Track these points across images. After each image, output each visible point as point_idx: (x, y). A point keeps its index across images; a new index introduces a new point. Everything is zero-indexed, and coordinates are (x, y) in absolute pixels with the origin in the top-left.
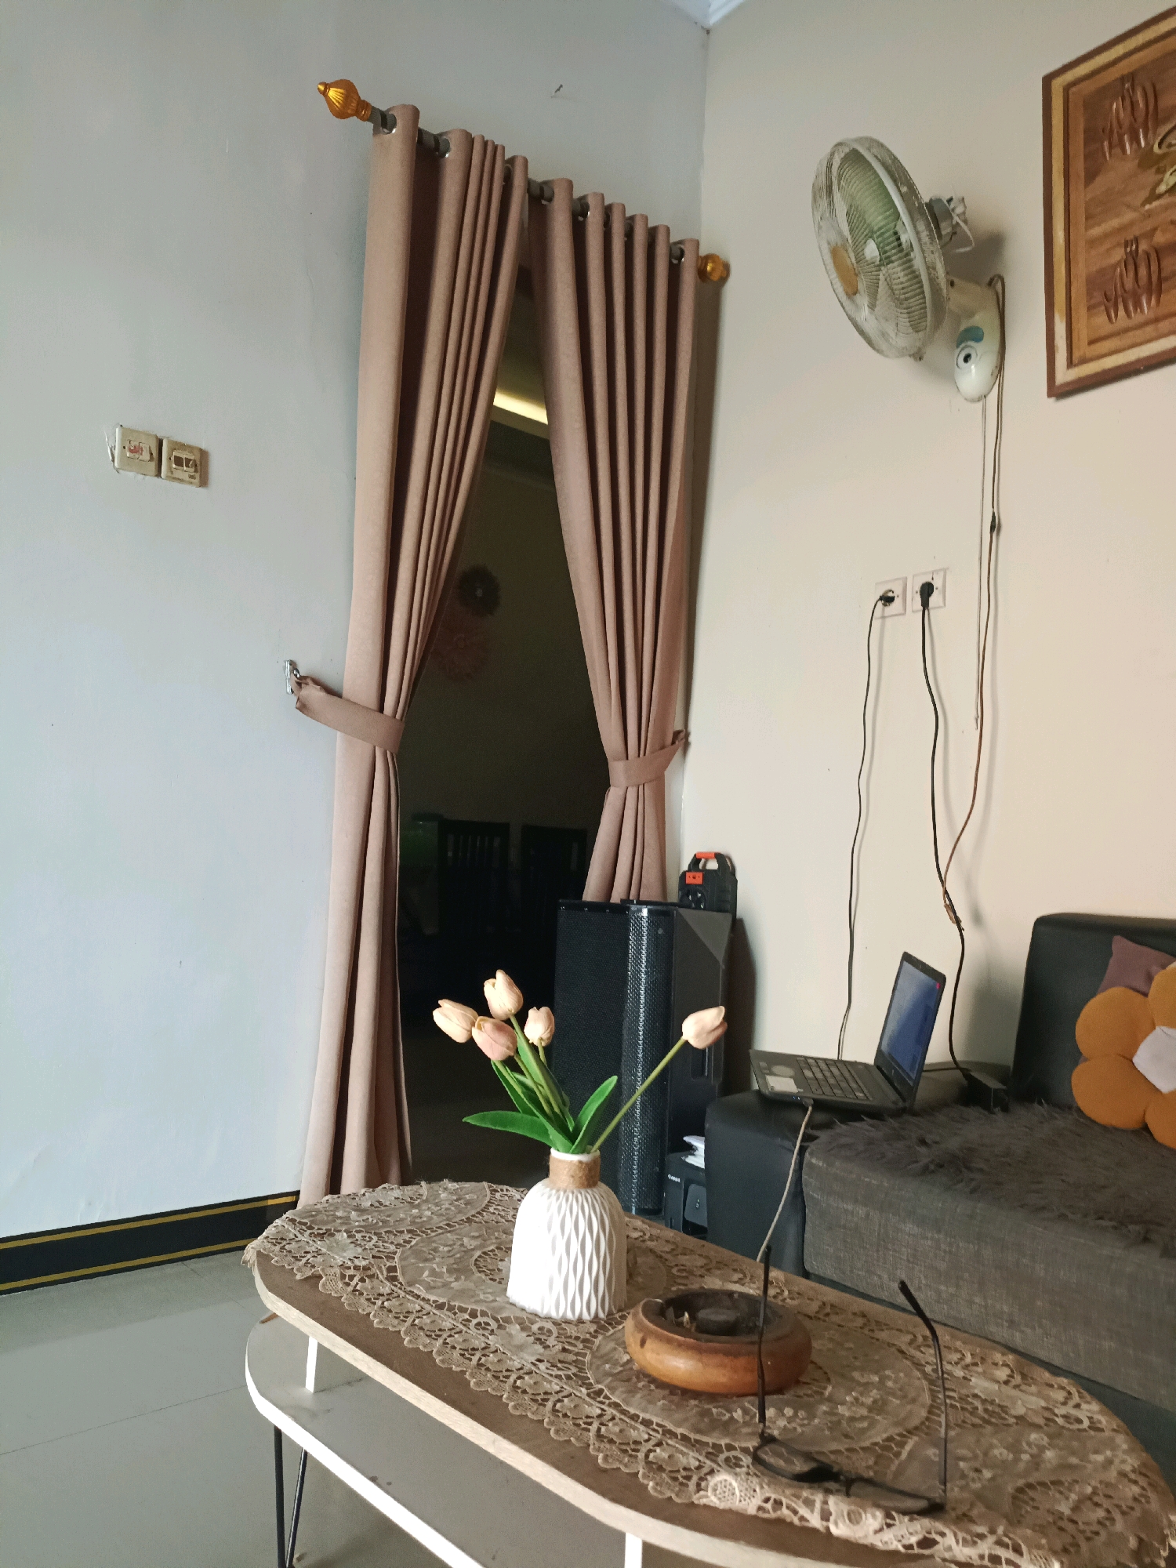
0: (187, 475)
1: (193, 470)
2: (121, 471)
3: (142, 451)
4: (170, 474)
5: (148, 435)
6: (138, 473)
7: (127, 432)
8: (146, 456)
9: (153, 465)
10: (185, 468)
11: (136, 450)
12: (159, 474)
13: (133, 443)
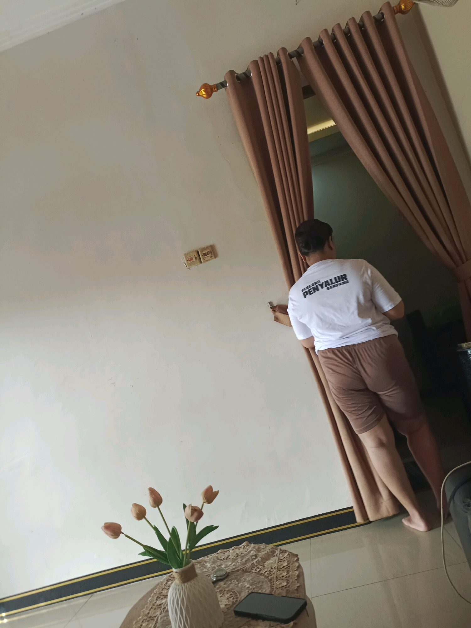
2: (190, 268)
3: (193, 258)
4: (204, 261)
5: (193, 252)
6: (194, 266)
7: (186, 255)
8: (194, 259)
9: (198, 261)
10: (208, 256)
11: (191, 259)
13: (189, 258)
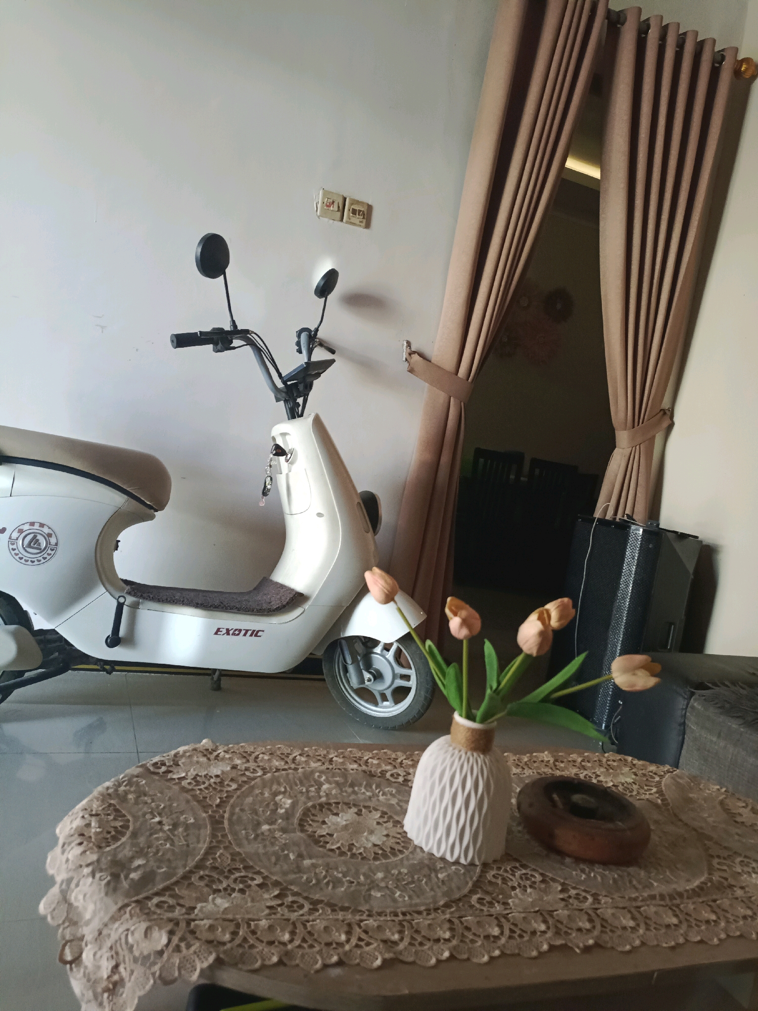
0: (358, 220)
1: (362, 217)
2: (320, 218)
3: (333, 205)
4: (348, 220)
5: (339, 195)
6: (330, 219)
7: (326, 193)
8: (335, 208)
9: (339, 214)
10: (358, 216)
11: (330, 205)
12: (342, 220)
13: (329, 200)
